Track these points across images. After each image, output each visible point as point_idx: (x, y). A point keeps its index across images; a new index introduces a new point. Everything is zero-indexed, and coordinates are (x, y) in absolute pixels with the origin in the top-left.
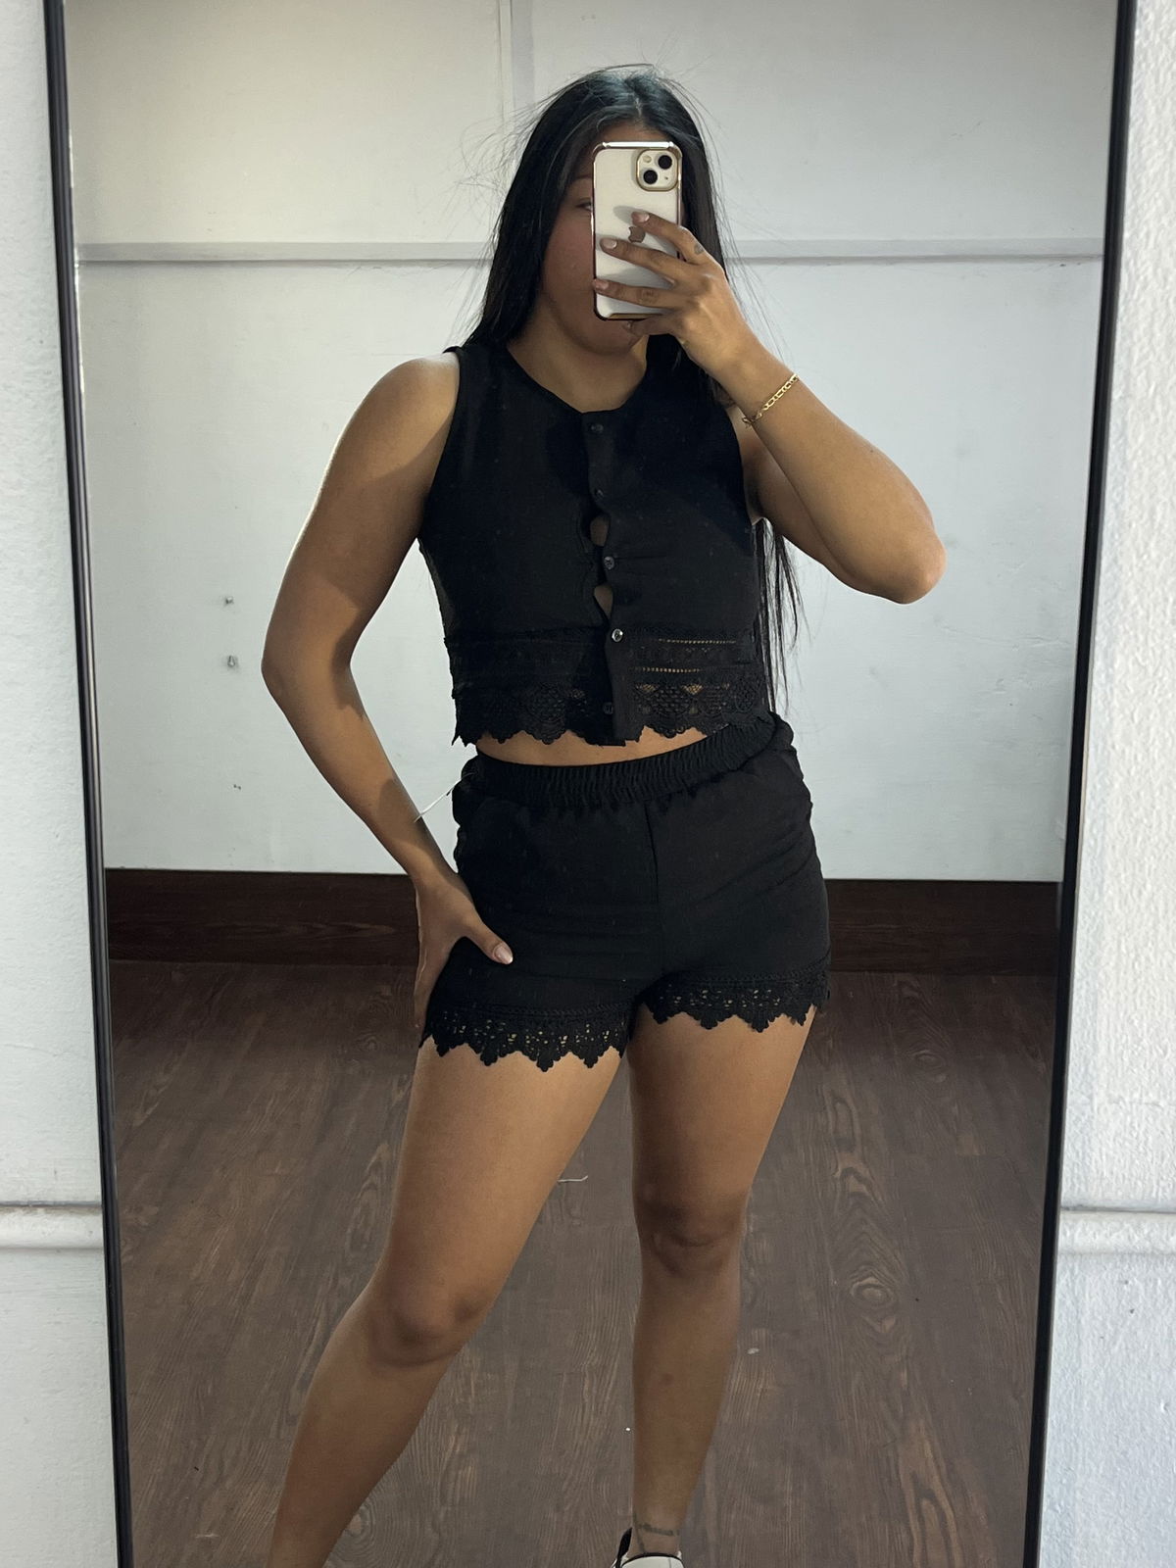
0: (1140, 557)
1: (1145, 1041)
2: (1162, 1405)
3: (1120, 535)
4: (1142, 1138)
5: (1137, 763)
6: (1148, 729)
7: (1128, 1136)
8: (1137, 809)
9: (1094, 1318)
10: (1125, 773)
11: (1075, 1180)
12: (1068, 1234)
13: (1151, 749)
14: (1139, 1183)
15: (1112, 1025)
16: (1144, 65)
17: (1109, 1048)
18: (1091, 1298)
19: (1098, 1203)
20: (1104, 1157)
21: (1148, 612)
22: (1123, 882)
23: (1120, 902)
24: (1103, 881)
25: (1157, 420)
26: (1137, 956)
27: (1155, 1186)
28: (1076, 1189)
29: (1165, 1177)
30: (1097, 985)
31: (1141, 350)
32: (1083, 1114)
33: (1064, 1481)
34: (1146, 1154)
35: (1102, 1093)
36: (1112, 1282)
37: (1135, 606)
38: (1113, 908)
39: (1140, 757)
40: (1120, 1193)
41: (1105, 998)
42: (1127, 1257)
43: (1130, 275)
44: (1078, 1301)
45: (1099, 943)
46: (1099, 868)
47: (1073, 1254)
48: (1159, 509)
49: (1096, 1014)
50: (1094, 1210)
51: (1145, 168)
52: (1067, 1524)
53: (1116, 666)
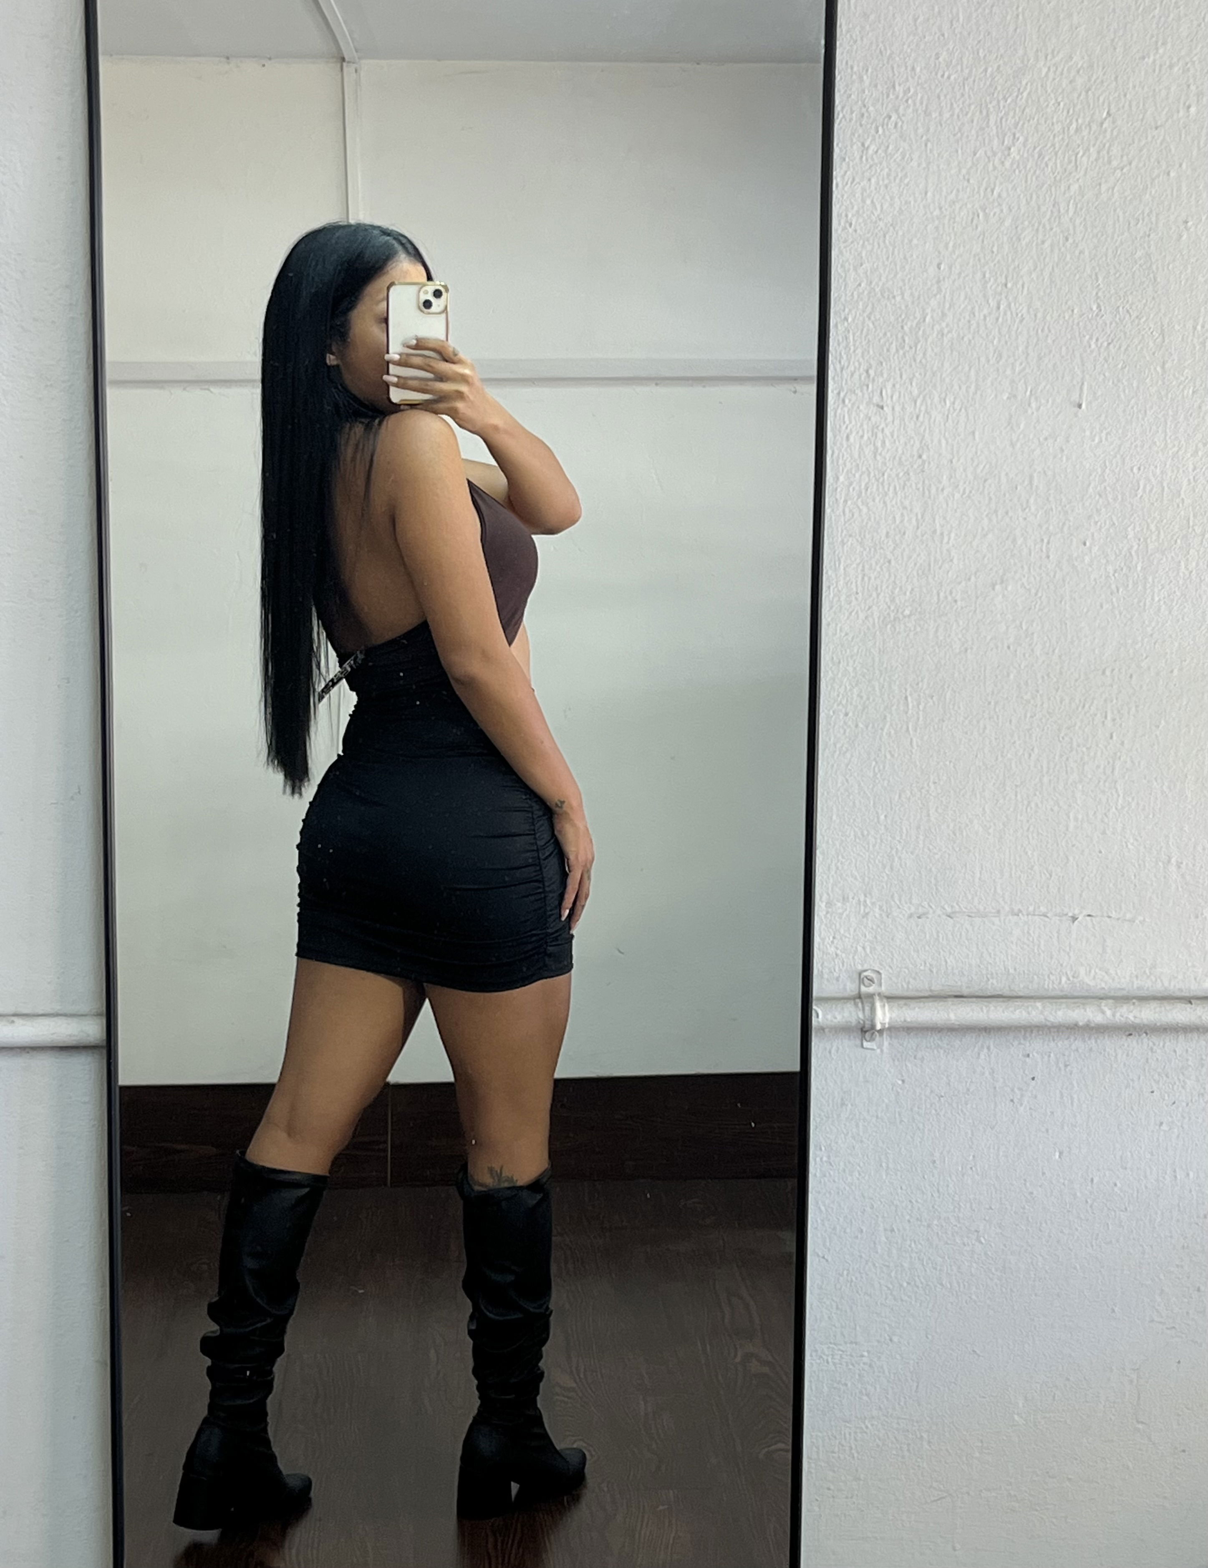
1: (1036, 868)
6: (1033, 634)
7: (1026, 941)
9: (1006, 1085)
18: (1002, 1069)
27: (1047, 978)
29: (1053, 972)
34: (1039, 954)
36: (1018, 1056)
39: (1027, 655)
40: (1021, 985)
42: (1028, 1034)
44: (993, 1073)
48: (1035, 475)
52: (990, 1253)
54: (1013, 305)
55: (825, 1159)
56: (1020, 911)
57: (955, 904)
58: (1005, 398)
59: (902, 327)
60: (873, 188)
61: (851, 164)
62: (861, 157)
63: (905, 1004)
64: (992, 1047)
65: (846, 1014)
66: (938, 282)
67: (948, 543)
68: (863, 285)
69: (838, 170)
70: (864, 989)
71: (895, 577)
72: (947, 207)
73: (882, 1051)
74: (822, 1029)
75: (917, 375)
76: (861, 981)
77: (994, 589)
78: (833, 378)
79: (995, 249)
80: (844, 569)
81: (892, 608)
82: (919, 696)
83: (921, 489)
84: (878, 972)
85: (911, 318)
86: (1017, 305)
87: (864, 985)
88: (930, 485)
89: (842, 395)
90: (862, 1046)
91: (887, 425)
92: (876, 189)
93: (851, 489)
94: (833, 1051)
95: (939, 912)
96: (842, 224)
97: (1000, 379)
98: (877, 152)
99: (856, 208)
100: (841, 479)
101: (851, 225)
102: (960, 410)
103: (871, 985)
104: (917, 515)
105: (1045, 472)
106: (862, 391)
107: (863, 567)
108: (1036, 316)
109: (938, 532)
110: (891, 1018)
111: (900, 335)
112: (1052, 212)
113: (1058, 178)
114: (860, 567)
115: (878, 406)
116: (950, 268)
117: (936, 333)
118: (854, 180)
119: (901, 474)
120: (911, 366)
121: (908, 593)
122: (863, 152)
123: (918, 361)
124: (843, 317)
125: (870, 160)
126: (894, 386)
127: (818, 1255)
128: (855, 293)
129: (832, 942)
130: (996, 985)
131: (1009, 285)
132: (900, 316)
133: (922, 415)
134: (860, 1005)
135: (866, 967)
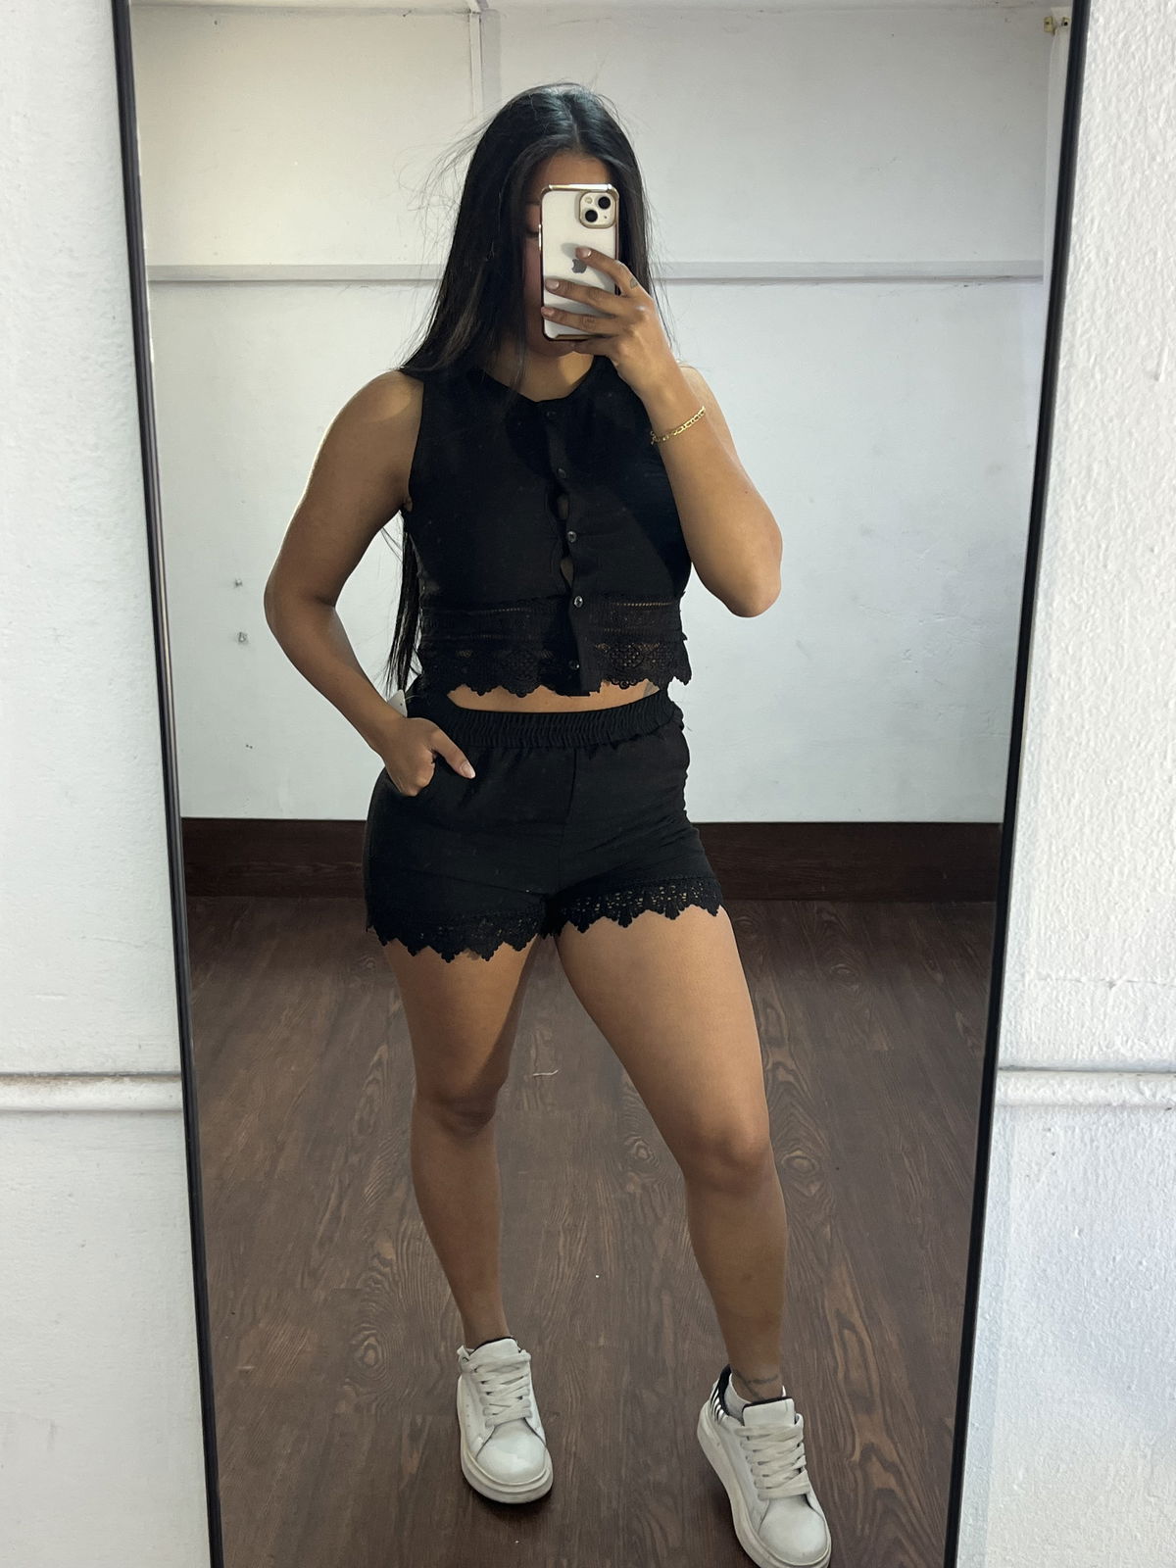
0: (1078, 509)
1: (1070, 927)
2: (1077, 1231)
3: (1062, 490)
4: (1066, 1009)
5: (1070, 689)
7: (1053, 1007)
8: (1069, 729)
9: (1022, 1160)
10: (1060, 698)
11: (1008, 1045)
12: (1003, 1089)
13: (1083, 677)
14: (1062, 1047)
15: (1042, 916)
16: (1093, 66)
17: (1039, 933)
18: (1019, 1143)
19: (1027, 1064)
20: (1033, 1026)
21: (1084, 557)
22: (1055, 792)
23: (1052, 809)
24: (1038, 790)
25: (1096, 388)
26: (1066, 855)
27: (1076, 1049)
28: (1009, 1052)
29: (1084, 1041)
30: (1031, 881)
31: (1084, 324)
32: (1016, 989)
33: (993, 1294)
34: (1068, 1023)
35: (1032, 971)
36: (1038, 1130)
37: (1073, 551)
38: (1046, 815)
40: (1045, 1056)
41: (1037, 891)
42: (1050, 1108)
43: (1076, 257)
44: (1008, 1147)
45: (1034, 844)
46: (1035, 782)
47: (1005, 1107)
48: (1095, 466)
49: (1029, 905)
50: (1023, 1069)
51: (1091, 160)
52: (994, 1329)
53: (1055, 605)
105: (1108, 464)
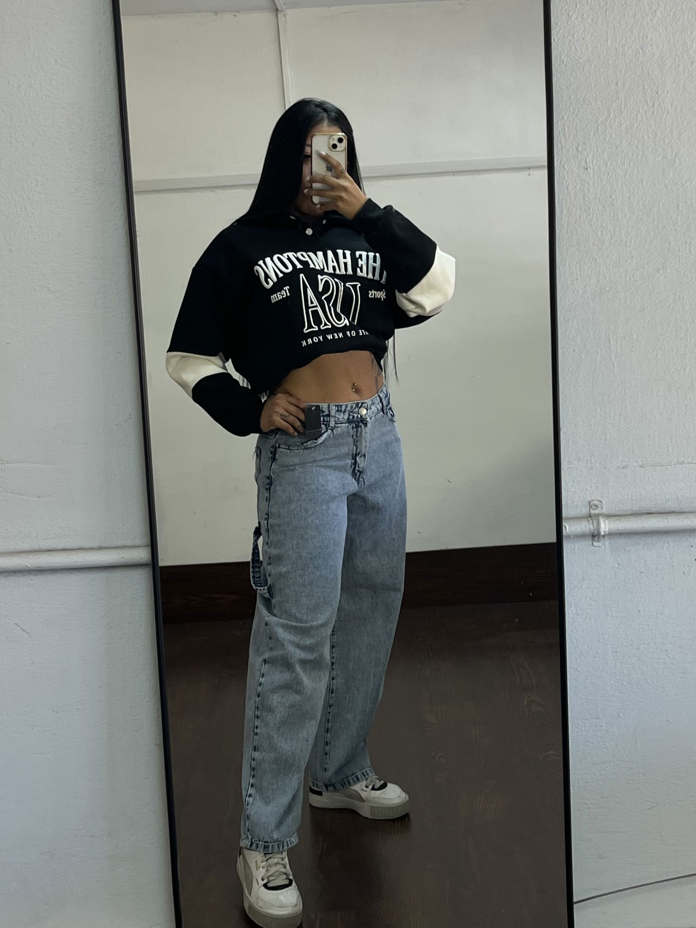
6: (683, 298)
36: (686, 547)
54: (662, 104)
55: (574, 612)
56: (683, 461)
57: (644, 459)
58: (660, 159)
59: (597, 121)
60: (575, 40)
61: (562, 27)
62: (568, 22)
63: (618, 520)
64: (670, 543)
65: (583, 527)
66: (617, 93)
67: (630, 247)
68: (572, 97)
69: (554, 30)
70: (592, 512)
71: (600, 268)
72: (620, 48)
73: (605, 547)
74: (569, 537)
75: (607, 149)
76: (591, 507)
77: (658, 272)
78: (557, 153)
79: (650, 72)
80: (569, 265)
81: (599, 287)
82: (617, 337)
83: (612, 215)
84: (601, 502)
85: (602, 115)
86: (665, 104)
87: (592, 509)
88: (618, 213)
89: (563, 162)
90: (593, 545)
91: (590, 179)
92: (577, 40)
93: (571, 218)
94: (576, 549)
95: (635, 464)
96: (558, 62)
97: (656, 148)
98: (577, 18)
99: (566, 52)
100: (565, 212)
101: (563, 62)
102: (634, 168)
103: (597, 509)
104: (610, 231)
106: (574, 160)
107: (580, 263)
108: (676, 110)
109: (624, 240)
110: (609, 528)
111: (595, 126)
112: (683, 48)
113: (686, 27)
114: (578, 264)
115: (584, 168)
116: (624, 84)
117: (617, 123)
118: (564, 36)
119: (600, 208)
120: (603, 143)
121: (608, 278)
122: (568, 19)
123: (607, 140)
124: (561, 117)
125: (572, 24)
126: (593, 156)
127: (573, 669)
128: (568, 102)
129: (573, 485)
130: (671, 505)
131: (659, 93)
132: (595, 114)
133: (611, 172)
134: (591, 521)
135: (593, 498)
